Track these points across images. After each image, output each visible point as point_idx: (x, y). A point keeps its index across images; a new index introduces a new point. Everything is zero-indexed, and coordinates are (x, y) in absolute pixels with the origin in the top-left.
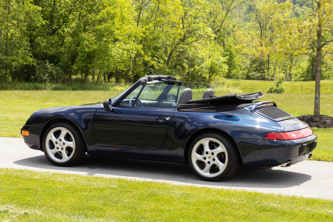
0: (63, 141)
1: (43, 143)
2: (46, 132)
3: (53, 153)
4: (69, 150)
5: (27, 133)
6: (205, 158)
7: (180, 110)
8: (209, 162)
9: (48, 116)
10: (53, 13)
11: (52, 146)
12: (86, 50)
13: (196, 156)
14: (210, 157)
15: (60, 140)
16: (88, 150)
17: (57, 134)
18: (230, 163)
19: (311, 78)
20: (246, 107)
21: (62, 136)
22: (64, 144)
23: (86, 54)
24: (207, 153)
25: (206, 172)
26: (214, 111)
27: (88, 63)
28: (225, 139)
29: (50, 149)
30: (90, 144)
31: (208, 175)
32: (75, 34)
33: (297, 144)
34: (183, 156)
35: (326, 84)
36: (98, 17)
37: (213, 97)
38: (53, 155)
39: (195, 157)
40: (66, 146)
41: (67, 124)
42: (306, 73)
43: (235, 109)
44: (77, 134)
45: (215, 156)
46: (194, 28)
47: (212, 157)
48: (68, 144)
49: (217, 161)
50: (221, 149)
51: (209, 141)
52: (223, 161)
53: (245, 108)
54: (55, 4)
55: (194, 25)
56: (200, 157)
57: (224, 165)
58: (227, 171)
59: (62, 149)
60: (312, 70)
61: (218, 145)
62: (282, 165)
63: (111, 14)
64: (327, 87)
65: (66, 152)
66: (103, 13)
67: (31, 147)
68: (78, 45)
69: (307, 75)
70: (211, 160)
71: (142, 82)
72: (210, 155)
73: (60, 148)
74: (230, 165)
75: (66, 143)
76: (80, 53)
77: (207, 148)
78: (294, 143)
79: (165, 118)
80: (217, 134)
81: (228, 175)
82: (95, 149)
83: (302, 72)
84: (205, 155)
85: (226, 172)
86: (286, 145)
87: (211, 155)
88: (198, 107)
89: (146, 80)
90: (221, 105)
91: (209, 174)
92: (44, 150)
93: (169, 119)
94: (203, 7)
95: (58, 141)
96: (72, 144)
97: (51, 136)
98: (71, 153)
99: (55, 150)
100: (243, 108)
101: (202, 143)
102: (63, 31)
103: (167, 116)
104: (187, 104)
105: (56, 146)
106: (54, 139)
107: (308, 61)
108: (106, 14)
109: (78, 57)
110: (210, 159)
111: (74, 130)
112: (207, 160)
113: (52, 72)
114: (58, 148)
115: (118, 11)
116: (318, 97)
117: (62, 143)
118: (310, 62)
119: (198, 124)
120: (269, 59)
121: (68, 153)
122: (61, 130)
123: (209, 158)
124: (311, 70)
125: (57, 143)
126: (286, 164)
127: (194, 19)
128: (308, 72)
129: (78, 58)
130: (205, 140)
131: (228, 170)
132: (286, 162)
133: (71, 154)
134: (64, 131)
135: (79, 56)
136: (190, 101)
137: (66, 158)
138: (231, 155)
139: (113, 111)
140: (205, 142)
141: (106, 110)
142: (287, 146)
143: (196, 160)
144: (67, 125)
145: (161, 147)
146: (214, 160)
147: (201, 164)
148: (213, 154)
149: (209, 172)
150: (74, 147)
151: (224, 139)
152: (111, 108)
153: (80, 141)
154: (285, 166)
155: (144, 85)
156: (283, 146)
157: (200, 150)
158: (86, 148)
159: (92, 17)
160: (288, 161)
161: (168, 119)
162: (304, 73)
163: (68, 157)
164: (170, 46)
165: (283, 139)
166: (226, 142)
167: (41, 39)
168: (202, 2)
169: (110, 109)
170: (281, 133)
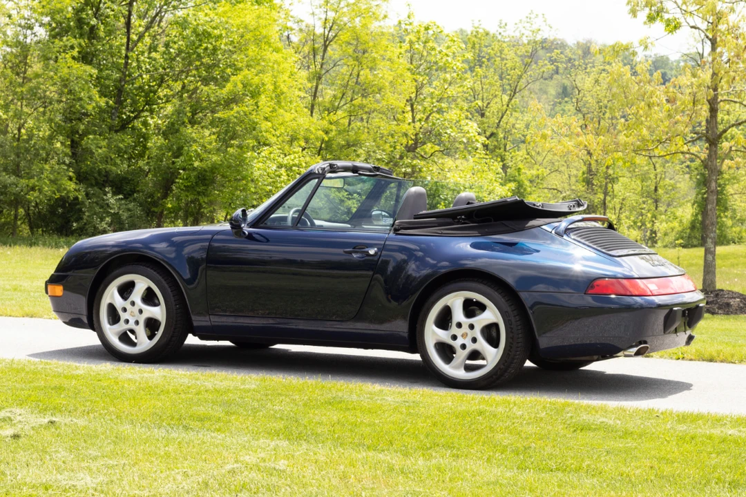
0: (139, 306)
1: (94, 311)
2: (102, 286)
3: (116, 334)
4: (152, 325)
5: (58, 290)
6: (454, 337)
7: (400, 232)
8: (463, 346)
9: (106, 251)
10: (123, 83)
11: (114, 317)
12: (196, 164)
13: (434, 332)
14: (465, 335)
15: (133, 304)
16: (195, 324)
17: (126, 290)
18: (511, 347)
19: (700, 242)
20: (548, 226)
21: (137, 295)
22: (141, 311)
23: (195, 173)
24: (459, 325)
25: (457, 368)
26: (475, 233)
27: (199, 193)
28: (500, 294)
29: (110, 325)
30: (199, 314)
31: (461, 374)
32: (171, 131)
33: (660, 306)
34: (406, 335)
35: (733, 254)
36: (224, 92)
37: (472, 203)
38: (117, 338)
39: (433, 334)
40: (145, 315)
41: (148, 267)
42: (688, 231)
43: (523, 229)
44: (169, 290)
45: (477, 333)
46: (438, 121)
47: (471, 334)
48: (149, 311)
49: (481, 344)
50: (491, 315)
51: (463, 300)
52: (494, 343)
53: (543, 227)
54: (126, 63)
55: (438, 116)
56: (443, 335)
57: (497, 352)
58: (504, 364)
59: (137, 323)
60: (703, 223)
61: (483, 308)
62: (626, 353)
63: (251, 87)
64: (735, 261)
65: (146, 330)
66: (235, 83)
67: (67, 321)
68: (178, 153)
69: (690, 234)
70: (468, 342)
71: (315, 173)
72: (465, 329)
73: (132, 322)
74: (509, 351)
75: (146, 310)
76: (181, 171)
77: (458, 315)
78: (652, 302)
79: (366, 249)
80: (481, 283)
81: (506, 374)
82: (209, 324)
83: (680, 229)
84: (454, 330)
85: (502, 367)
86: (635, 306)
87: (468, 331)
88: (440, 225)
89: (324, 168)
90: (490, 221)
91: (464, 371)
92: (95, 326)
93: (376, 253)
94: (458, 75)
95: (129, 307)
96: (159, 312)
97: (112, 296)
98: (157, 331)
99: (121, 327)
100: (539, 226)
101: (448, 304)
102: (145, 124)
103: (371, 246)
104: (415, 219)
105: (123, 316)
106: (118, 302)
107: (693, 204)
108: (240, 86)
109: (177, 180)
110: (465, 338)
111: (163, 280)
112: (460, 341)
113: (118, 213)
114: (127, 321)
115: (267, 78)
116: (712, 249)
117: (136, 309)
118: (698, 206)
119: (439, 262)
120: (605, 199)
121: (149, 333)
122: (136, 281)
123: (462, 336)
124: (700, 224)
125: (125, 310)
126: (635, 350)
127: (438, 101)
128: (693, 227)
129: (178, 183)
130: (456, 296)
131: (506, 362)
132: (636, 346)
133: (156, 334)
134: (142, 284)
135: (181, 179)
136: (421, 213)
137: (144, 343)
138: (512, 328)
139: (250, 237)
140: (455, 301)
141: (236, 233)
142: (637, 309)
143: (435, 342)
144: (149, 269)
145: (358, 317)
146: (474, 340)
147: (446, 351)
148: (472, 327)
149: (463, 368)
150: (162, 318)
151: (496, 295)
152: (247, 229)
153: (176, 305)
154: (633, 354)
155: (321, 178)
156: (629, 308)
157: (444, 320)
158: (189, 321)
159: (210, 91)
160: (640, 343)
161: (372, 252)
162: (684, 230)
163: (149, 341)
164: (383, 161)
165: (628, 293)
166: (502, 300)
167: (95, 139)
168: (456, 64)
169: (244, 233)
170: (625, 282)
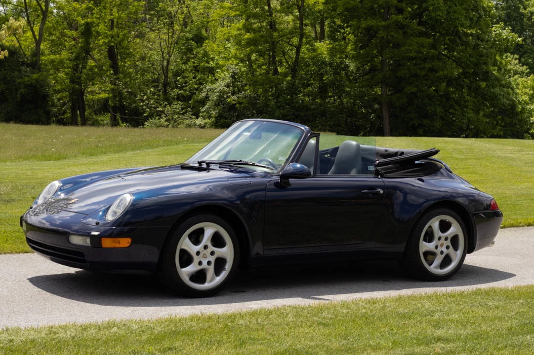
0: (210, 249)
3: (188, 275)
6: (437, 247)
8: (442, 253)
13: (424, 245)
15: (205, 247)
22: (213, 253)
24: (440, 238)
29: (182, 267)
31: (439, 271)
38: (189, 278)
39: (423, 247)
40: (215, 256)
45: (449, 242)
47: (446, 243)
48: (220, 252)
49: (451, 249)
50: (454, 229)
59: (209, 263)
61: (450, 225)
70: (444, 249)
72: (442, 241)
73: (205, 263)
75: (217, 251)
77: (438, 232)
79: (378, 190)
84: (436, 242)
93: (383, 192)
95: (201, 250)
96: (227, 252)
99: (194, 268)
101: (431, 225)
105: (196, 259)
110: (442, 247)
112: (440, 249)
114: (200, 263)
117: (208, 252)
122: (205, 228)
123: (441, 245)
125: (199, 253)
134: (210, 230)
137: (213, 281)
143: (423, 251)
146: (448, 247)
148: (447, 238)
149: (439, 268)
161: (381, 192)
163: (217, 277)
